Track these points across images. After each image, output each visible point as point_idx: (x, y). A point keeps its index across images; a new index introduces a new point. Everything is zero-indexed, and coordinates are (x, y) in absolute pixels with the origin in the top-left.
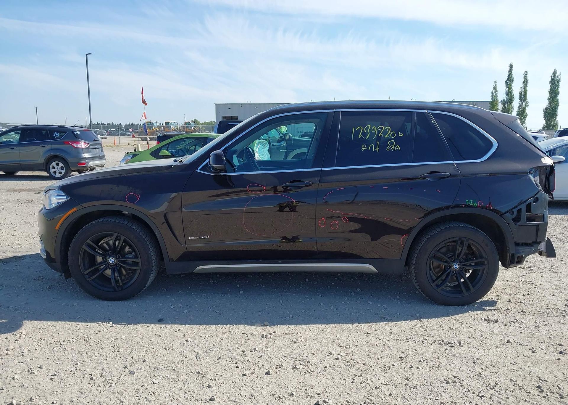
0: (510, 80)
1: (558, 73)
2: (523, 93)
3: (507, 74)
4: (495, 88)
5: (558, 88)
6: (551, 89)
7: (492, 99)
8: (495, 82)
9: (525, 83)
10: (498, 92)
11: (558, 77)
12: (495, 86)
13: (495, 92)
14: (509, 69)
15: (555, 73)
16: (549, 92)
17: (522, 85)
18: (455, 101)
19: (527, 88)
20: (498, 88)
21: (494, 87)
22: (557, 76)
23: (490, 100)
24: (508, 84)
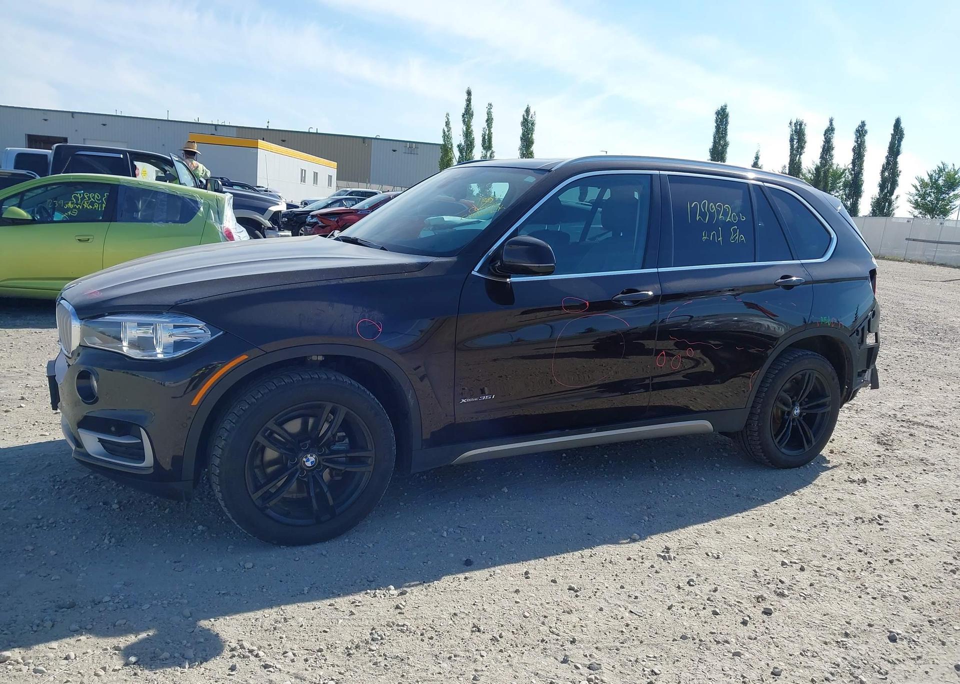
0: (468, 114)
1: (532, 112)
2: (486, 137)
3: (464, 104)
4: (447, 124)
5: (532, 134)
6: (523, 134)
7: (444, 141)
8: (448, 114)
9: (489, 121)
10: (452, 130)
11: (531, 117)
12: (447, 120)
13: (448, 131)
14: (466, 97)
15: (528, 111)
16: (522, 139)
17: (485, 125)
18: (380, 138)
19: (493, 130)
20: (451, 125)
21: (446, 122)
22: (530, 115)
23: (442, 142)
24: (466, 120)
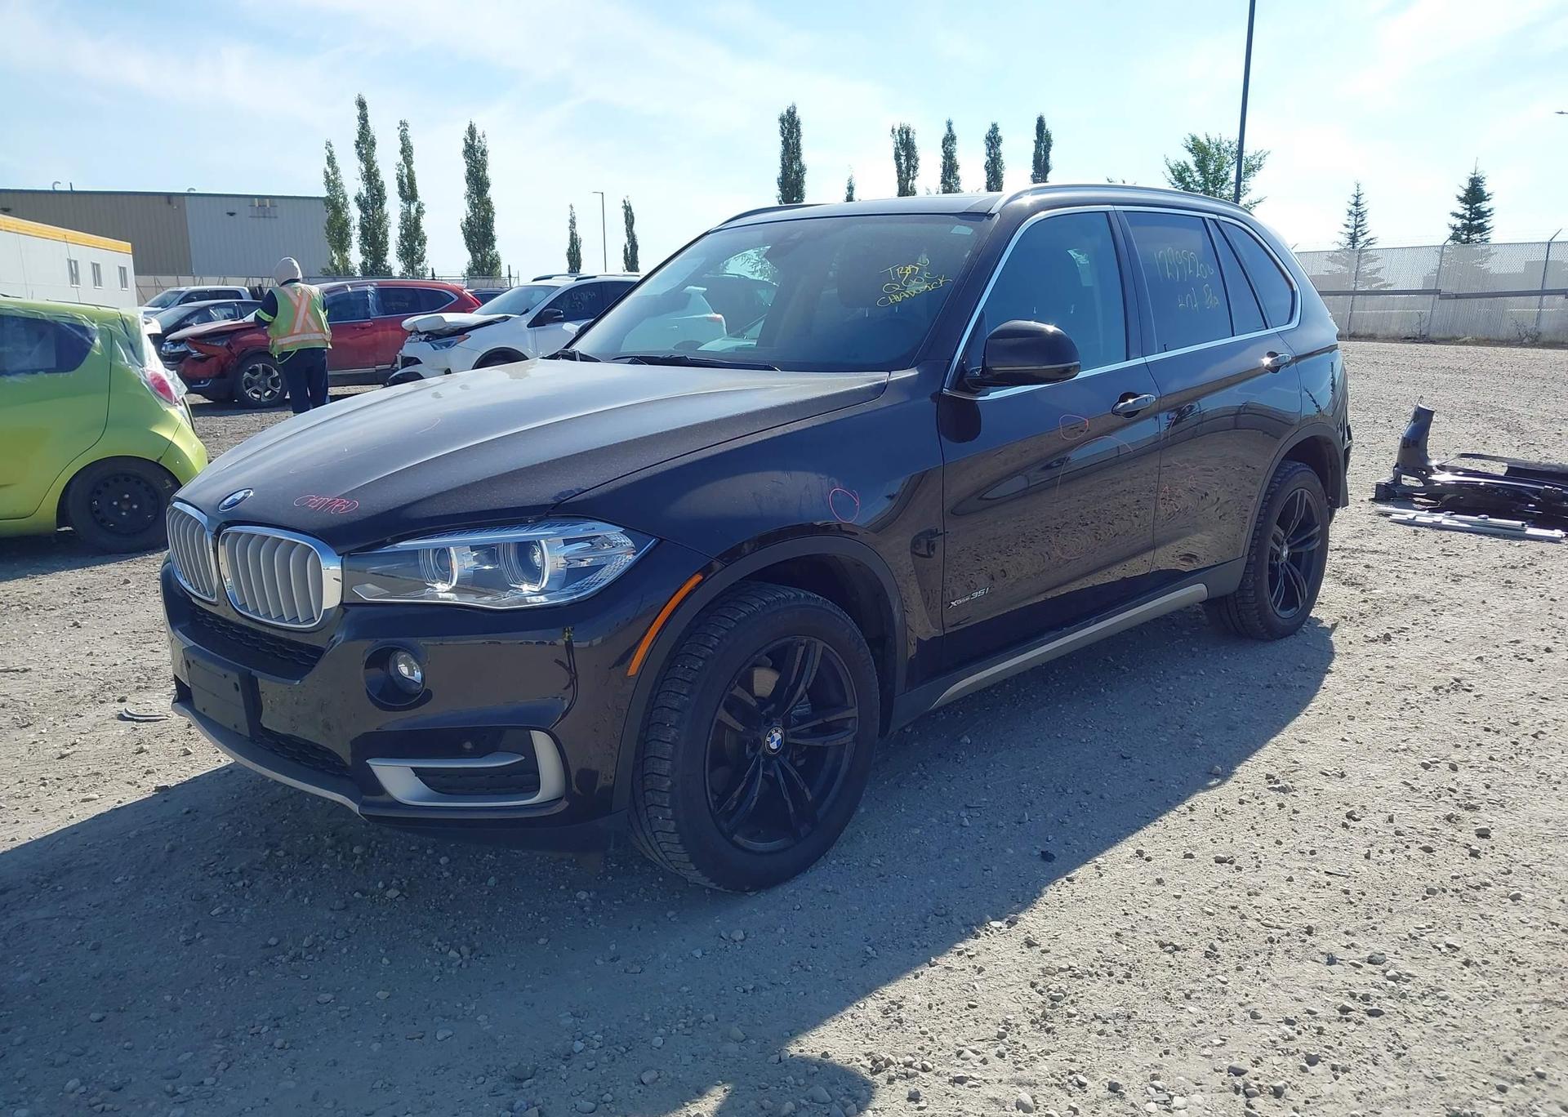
0: (365, 143)
1: (479, 133)
2: (405, 180)
3: (355, 125)
4: (331, 160)
5: (484, 170)
6: (470, 172)
7: (329, 190)
8: (329, 144)
9: (406, 151)
10: (342, 173)
11: (479, 141)
12: (328, 154)
13: (334, 174)
14: (358, 112)
15: (472, 131)
16: (467, 180)
17: (400, 158)
18: (196, 192)
19: (414, 167)
20: (338, 162)
21: (328, 158)
22: (477, 139)
23: (324, 194)
24: (364, 152)
